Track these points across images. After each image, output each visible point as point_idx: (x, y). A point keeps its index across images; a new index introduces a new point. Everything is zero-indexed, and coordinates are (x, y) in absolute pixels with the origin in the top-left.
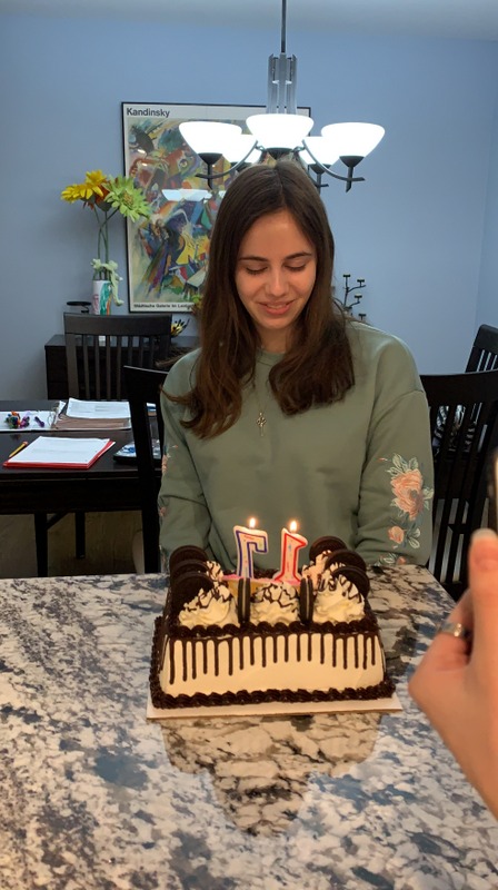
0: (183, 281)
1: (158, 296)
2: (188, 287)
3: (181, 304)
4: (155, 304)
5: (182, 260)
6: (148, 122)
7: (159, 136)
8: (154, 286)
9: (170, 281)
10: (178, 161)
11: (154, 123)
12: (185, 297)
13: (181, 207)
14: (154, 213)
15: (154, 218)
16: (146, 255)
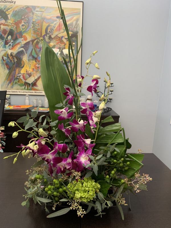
0: (24, 81)
1: (12, 87)
2: (26, 84)
3: (22, 91)
4: (11, 91)
5: (23, 71)
6: (5, 6)
7: (11, 13)
8: (10, 83)
9: (18, 80)
10: (20, 25)
11: (8, 6)
12: (25, 88)
13: (22, 47)
14: (10, 49)
15: (9, 52)
16: (6, 68)
